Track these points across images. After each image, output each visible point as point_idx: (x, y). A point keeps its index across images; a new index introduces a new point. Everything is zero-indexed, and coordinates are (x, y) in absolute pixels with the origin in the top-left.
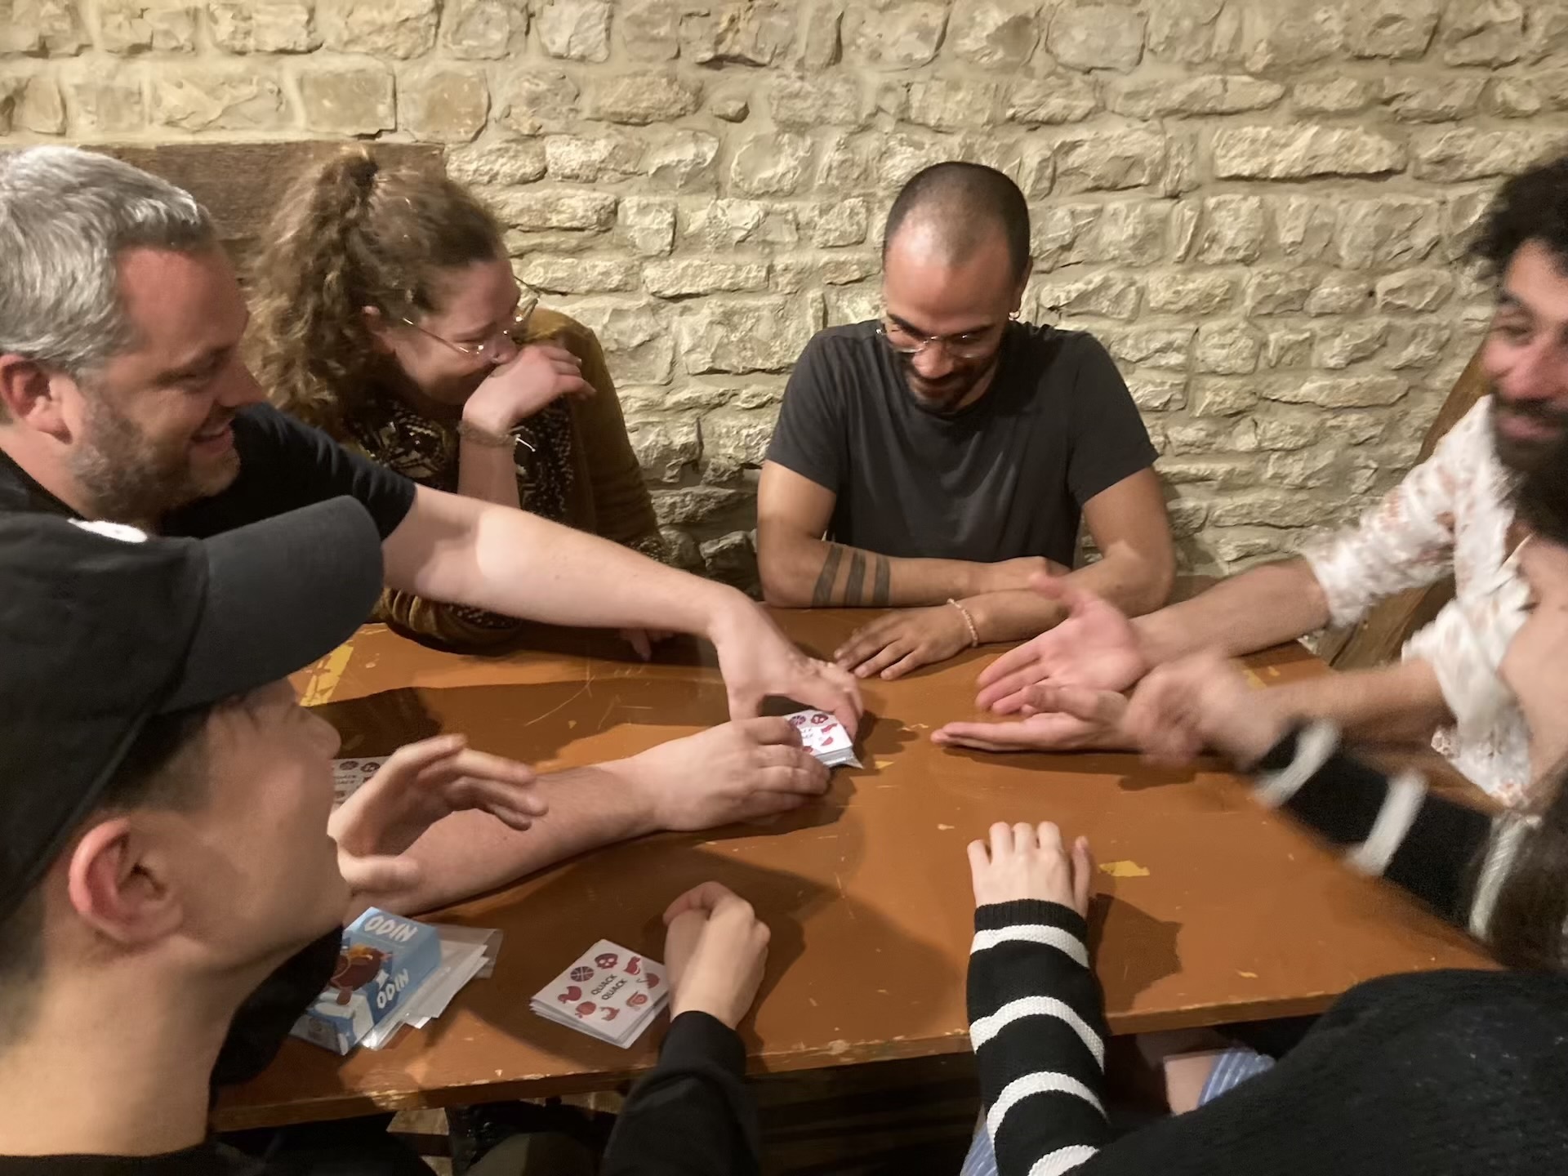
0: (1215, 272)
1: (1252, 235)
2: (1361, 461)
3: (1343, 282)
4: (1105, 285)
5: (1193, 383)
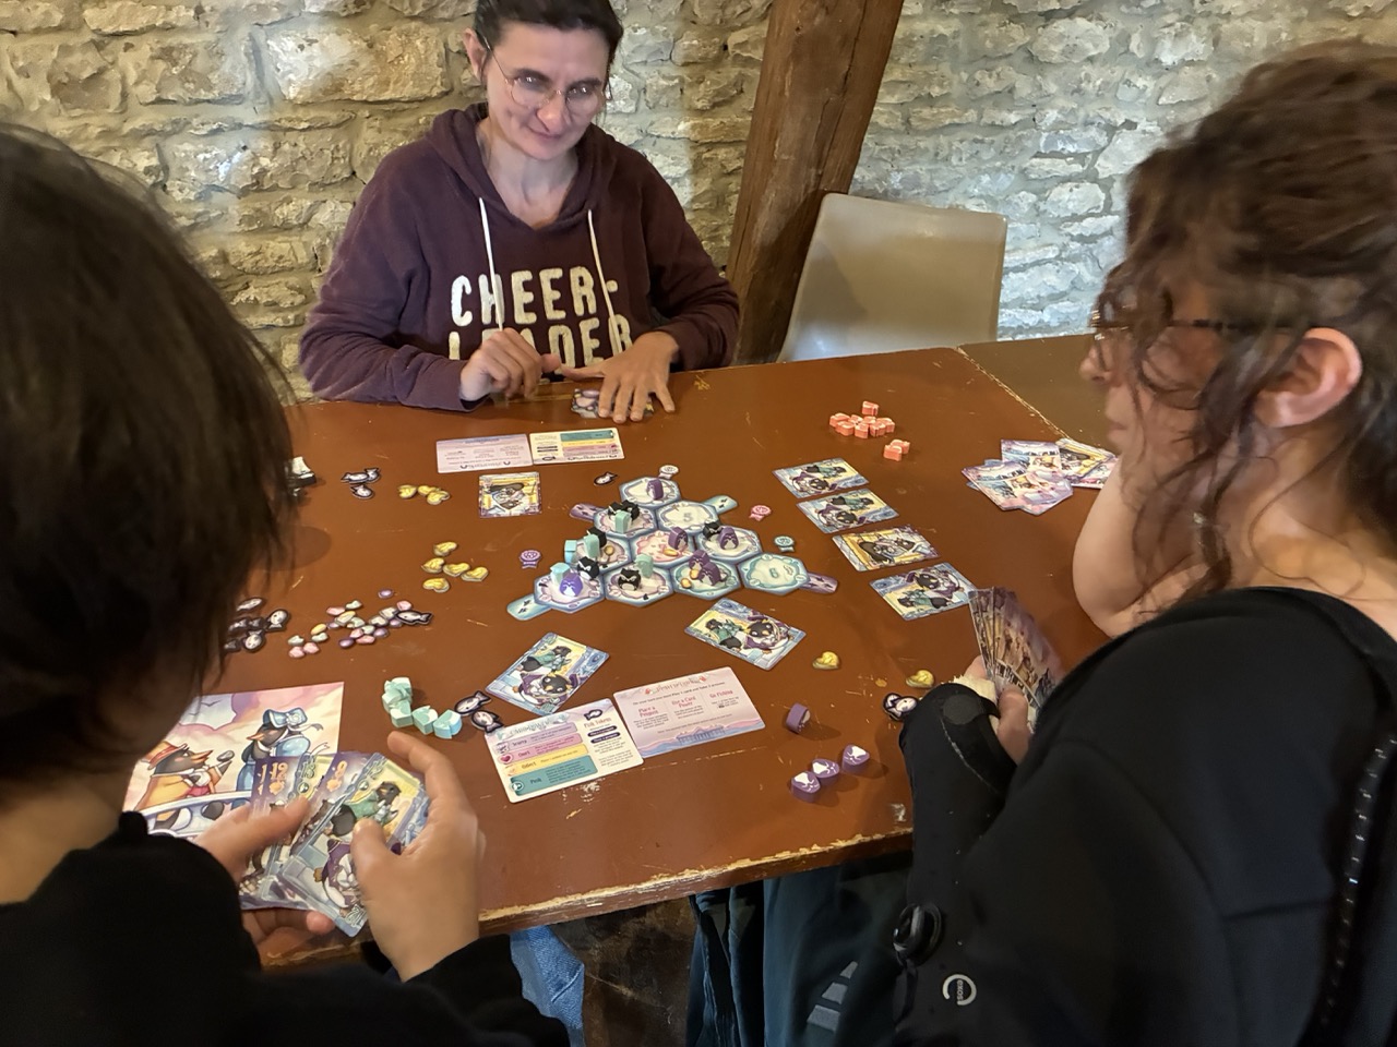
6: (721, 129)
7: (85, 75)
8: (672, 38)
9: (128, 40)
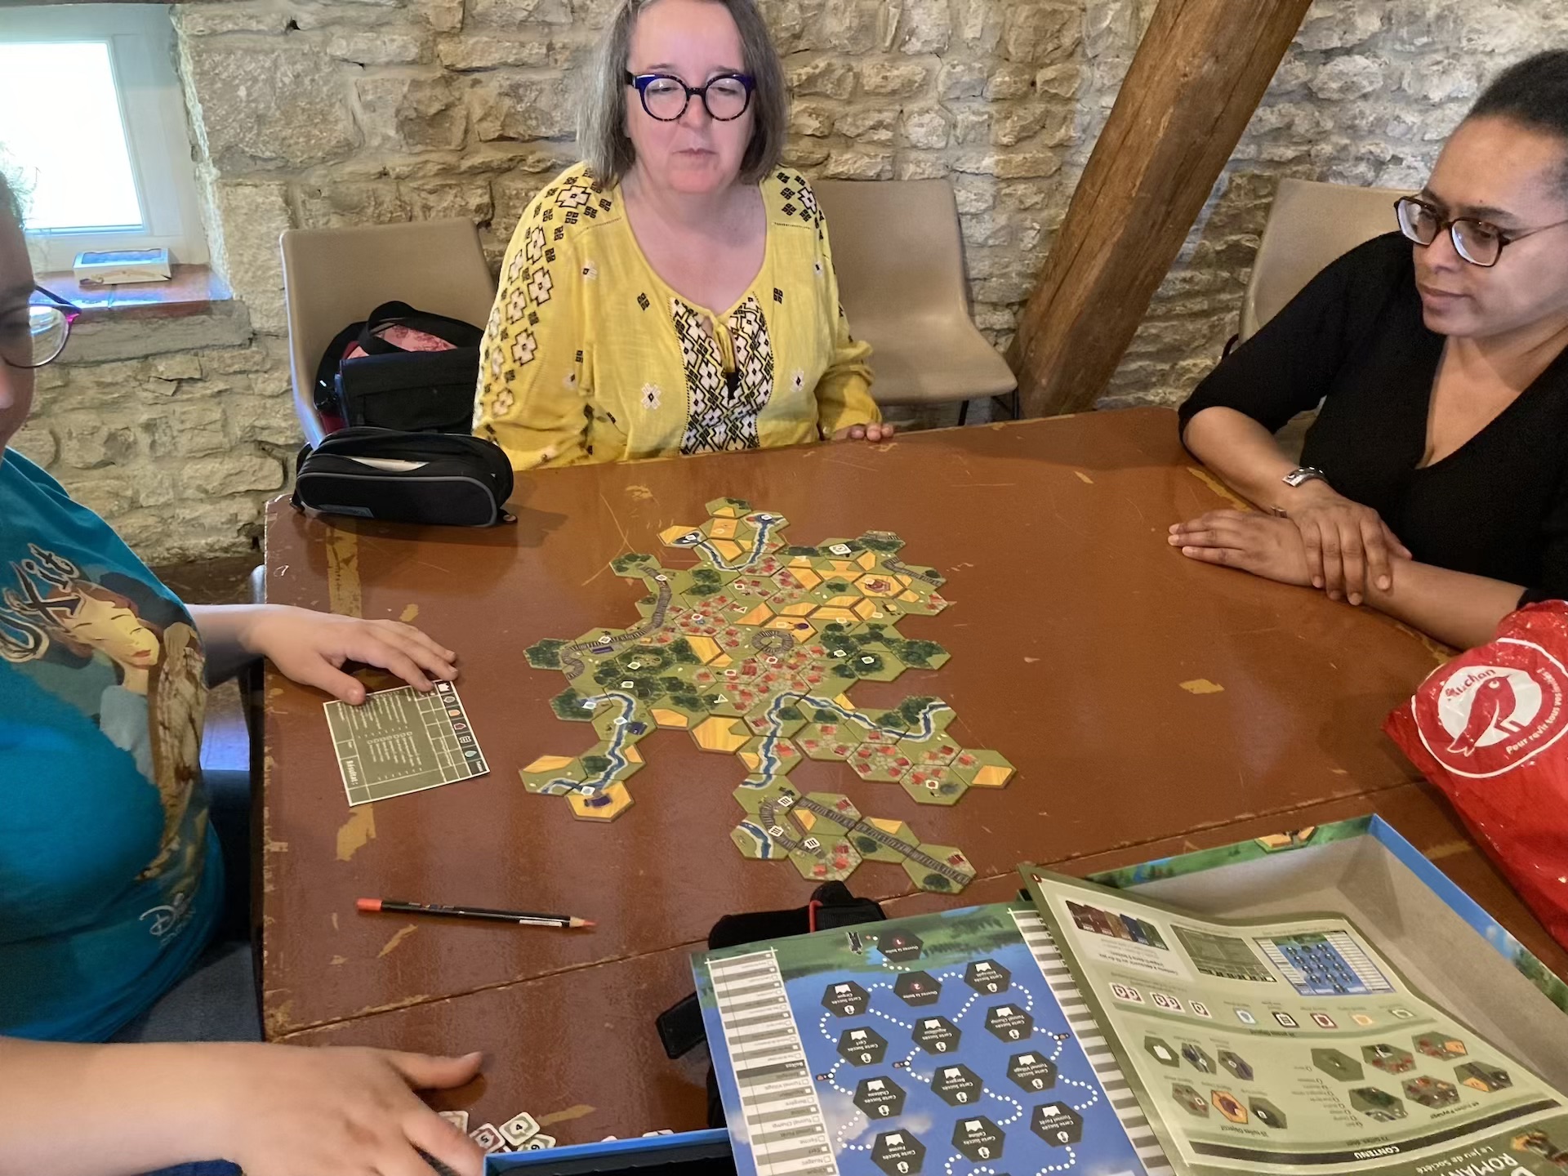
0: (916, 60)
1: (942, 30)
2: (1028, 223)
3: (1011, 74)
4: (829, 69)
5: (900, 155)
6: (1023, 165)
7: (433, 111)
8: (985, 75)
9: (476, 75)
